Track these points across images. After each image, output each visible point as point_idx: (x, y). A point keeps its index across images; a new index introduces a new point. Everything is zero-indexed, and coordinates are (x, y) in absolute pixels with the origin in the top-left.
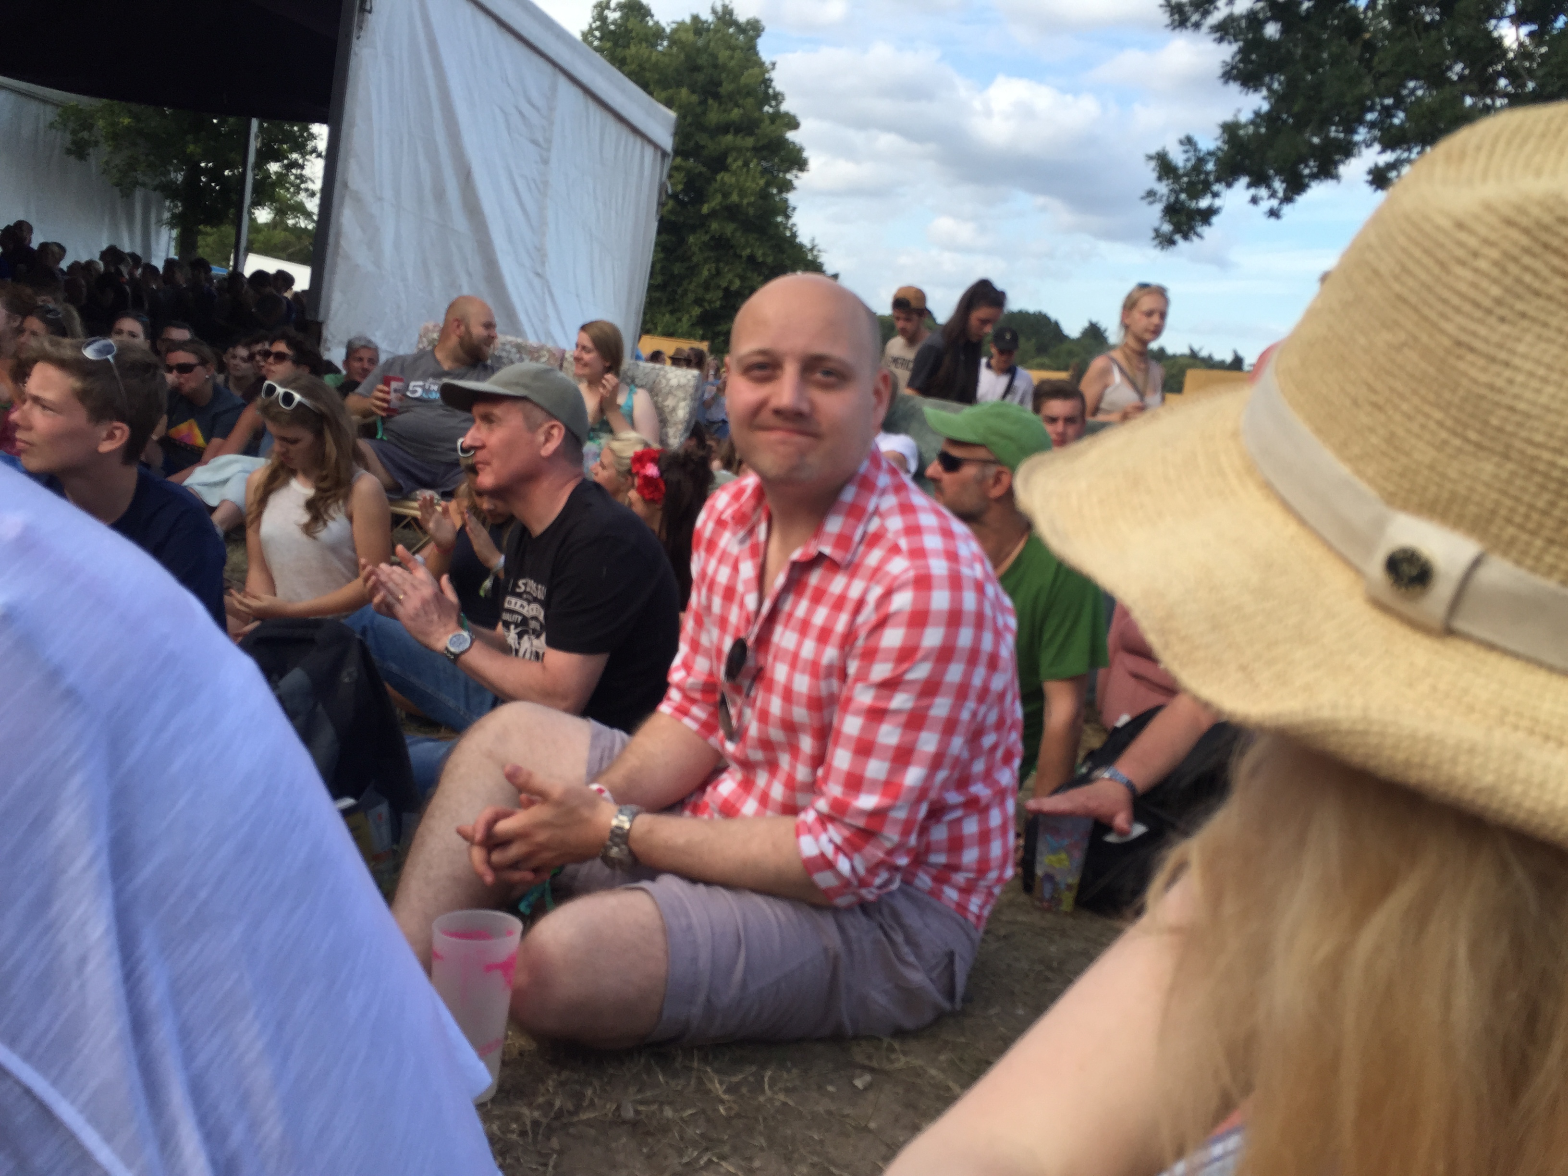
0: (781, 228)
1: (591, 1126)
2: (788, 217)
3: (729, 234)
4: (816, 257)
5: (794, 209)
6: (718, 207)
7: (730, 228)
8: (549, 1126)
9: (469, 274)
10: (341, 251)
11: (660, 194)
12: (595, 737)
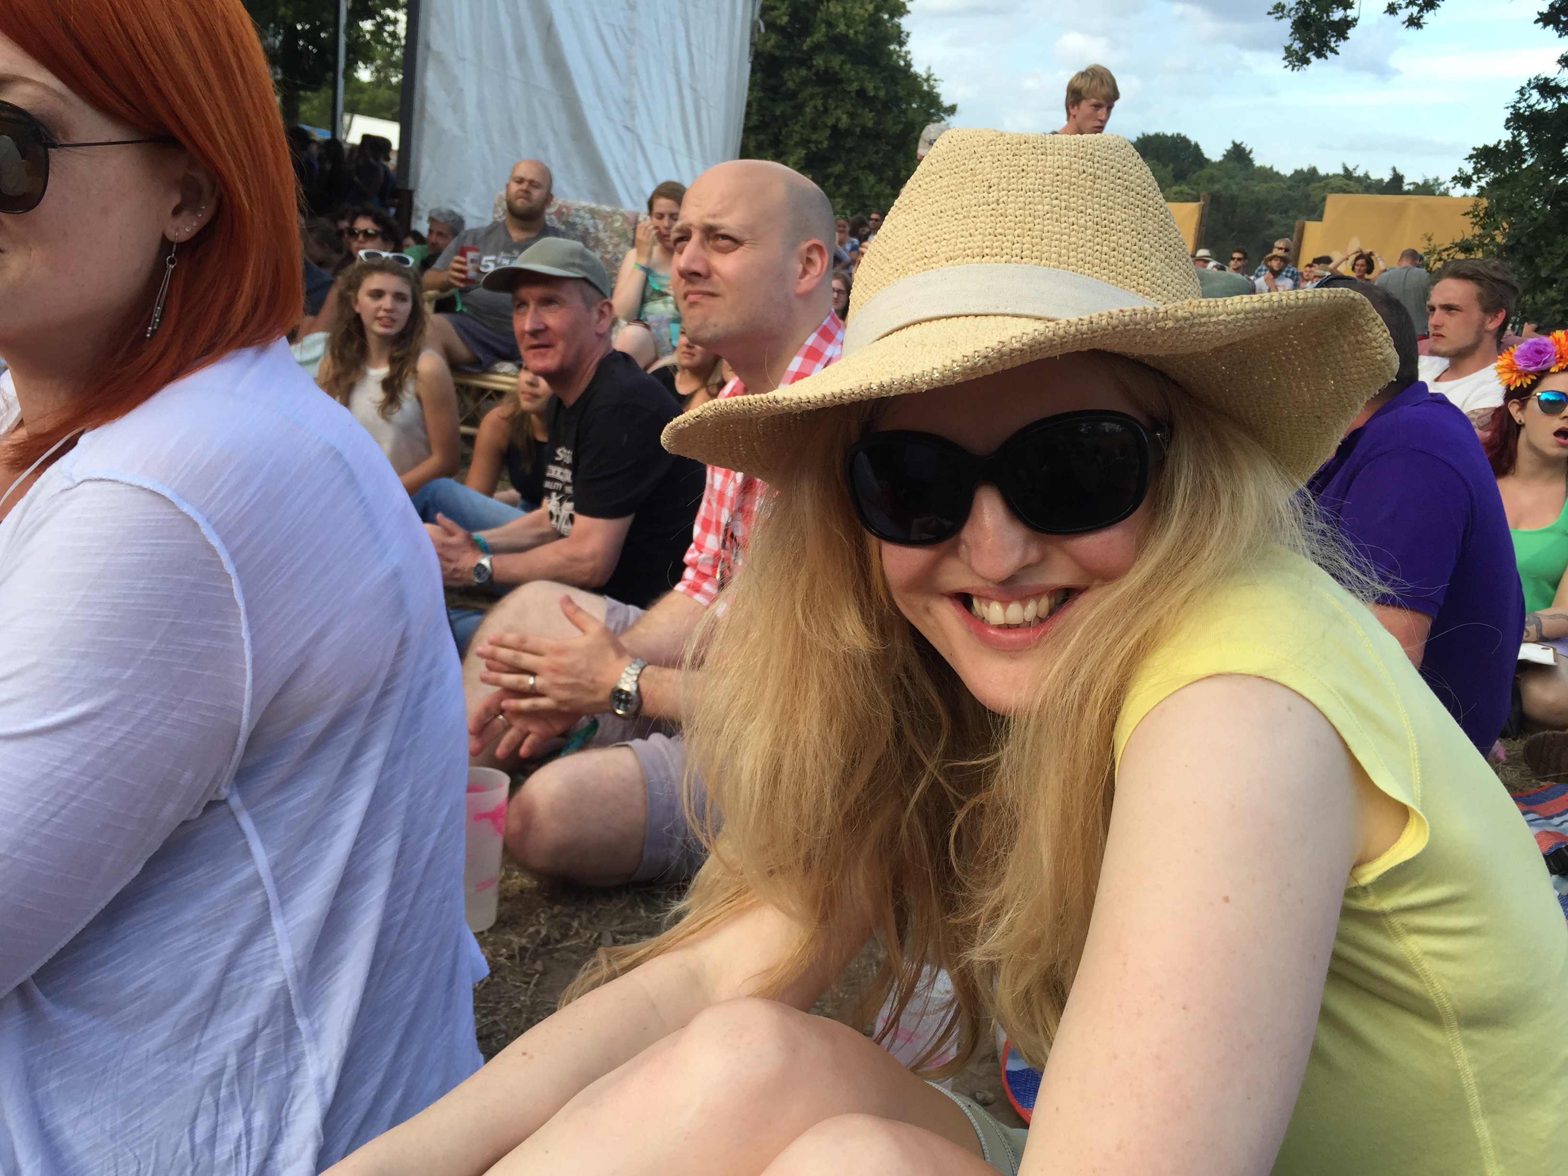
0: (895, 57)
1: (574, 952)
2: (902, 44)
3: (837, 68)
4: (932, 87)
5: (908, 35)
6: (823, 39)
7: (836, 61)
8: (535, 951)
9: (555, 133)
10: (427, 115)
11: (752, 34)
12: (611, 611)
